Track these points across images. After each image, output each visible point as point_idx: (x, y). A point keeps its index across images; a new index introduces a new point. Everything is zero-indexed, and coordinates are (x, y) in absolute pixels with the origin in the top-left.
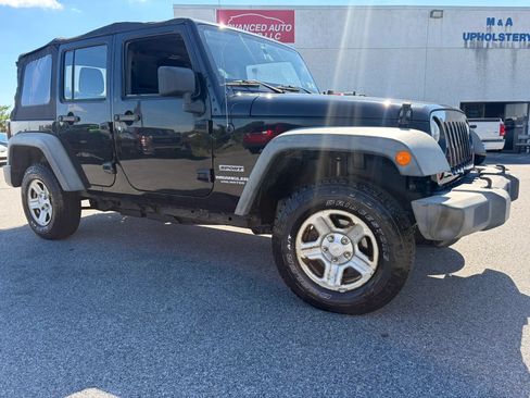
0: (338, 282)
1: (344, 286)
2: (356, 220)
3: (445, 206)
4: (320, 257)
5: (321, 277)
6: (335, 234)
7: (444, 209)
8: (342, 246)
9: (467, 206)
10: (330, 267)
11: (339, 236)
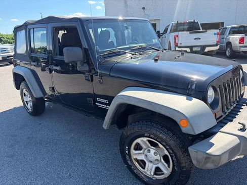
0: (152, 173)
1: (155, 176)
2: (160, 145)
3: (208, 154)
4: (144, 159)
5: (144, 168)
6: (151, 149)
7: (207, 156)
8: (155, 157)
9: (223, 152)
10: (148, 165)
11: (153, 151)
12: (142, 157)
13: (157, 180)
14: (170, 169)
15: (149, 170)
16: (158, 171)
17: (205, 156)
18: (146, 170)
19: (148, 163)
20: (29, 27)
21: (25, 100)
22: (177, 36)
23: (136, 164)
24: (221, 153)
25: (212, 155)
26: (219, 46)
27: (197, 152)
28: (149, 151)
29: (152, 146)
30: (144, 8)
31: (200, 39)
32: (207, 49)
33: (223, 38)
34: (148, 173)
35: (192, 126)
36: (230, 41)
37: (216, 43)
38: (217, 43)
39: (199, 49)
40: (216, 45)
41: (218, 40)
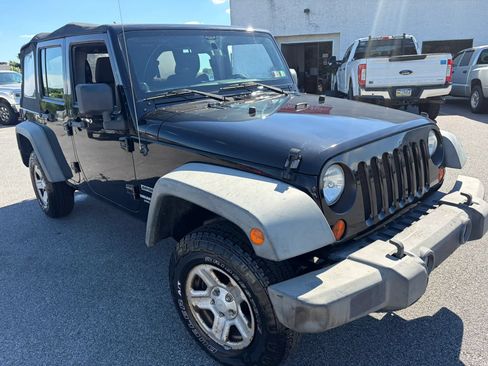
0: (225, 337)
1: (229, 343)
3: (302, 302)
4: (211, 307)
6: (221, 289)
7: (300, 305)
8: (227, 304)
9: (335, 298)
10: (218, 320)
11: (224, 292)
12: (206, 305)
13: (231, 350)
14: (252, 331)
15: (219, 331)
16: (234, 333)
17: (295, 305)
18: (213, 330)
19: (217, 316)
20: (39, 45)
21: (39, 186)
23: (197, 316)
24: (330, 301)
25: (308, 304)
26: (450, 87)
27: (281, 297)
28: (217, 293)
29: (222, 282)
30: (307, 11)
31: (411, 72)
32: (425, 94)
33: (465, 72)
34: (218, 336)
35: (271, 243)
36: (479, 77)
37: (444, 82)
38: (446, 82)
39: (408, 93)
41: (449, 75)
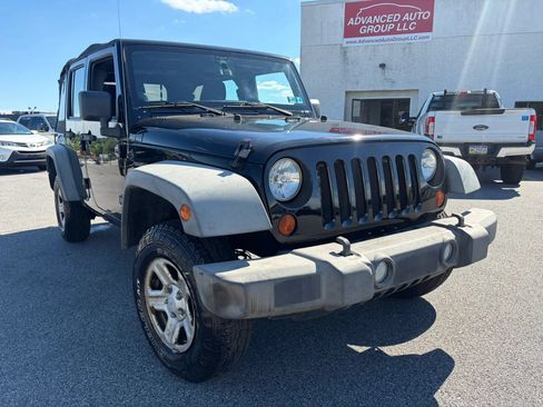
0: (174, 340)
1: (177, 346)
2: (179, 275)
4: (165, 308)
5: (163, 330)
6: (173, 286)
7: (217, 281)
8: (177, 301)
9: (256, 280)
10: (171, 321)
11: (176, 290)
12: (160, 306)
13: (178, 354)
14: (193, 328)
15: (169, 335)
16: (182, 337)
17: (212, 281)
18: (166, 333)
19: (170, 318)
21: (61, 210)
22: (433, 119)
23: (153, 318)
24: (248, 281)
25: (225, 281)
26: (533, 146)
27: (202, 275)
28: (170, 291)
29: (173, 278)
30: (382, 66)
31: (487, 127)
32: (503, 153)
34: (168, 339)
37: (526, 140)
38: (529, 140)
39: (483, 151)
40: (528, 144)
41: (532, 133)
